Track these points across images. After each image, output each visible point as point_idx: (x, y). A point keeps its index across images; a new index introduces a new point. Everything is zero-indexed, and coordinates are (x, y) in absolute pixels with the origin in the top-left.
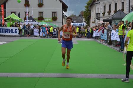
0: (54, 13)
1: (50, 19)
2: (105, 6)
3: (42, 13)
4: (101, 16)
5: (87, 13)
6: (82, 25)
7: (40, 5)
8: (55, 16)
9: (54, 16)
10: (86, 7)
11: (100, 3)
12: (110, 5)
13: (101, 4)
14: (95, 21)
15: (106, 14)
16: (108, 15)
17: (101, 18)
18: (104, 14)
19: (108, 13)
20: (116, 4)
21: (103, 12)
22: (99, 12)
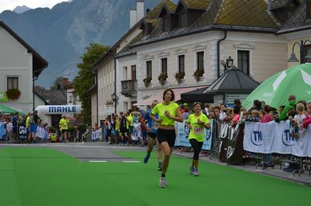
0: (12, 79)
1: (2, 96)
2: (149, 63)
4: (139, 86)
5: (83, 81)
6: (71, 109)
8: (15, 87)
9: (13, 86)
10: (79, 66)
11: (136, 53)
12: (164, 61)
13: (139, 57)
14: (115, 100)
15: (155, 81)
16: (160, 85)
17: (139, 93)
18: (148, 81)
19: (159, 79)
20: (181, 58)
21: (145, 77)
22: (130, 78)
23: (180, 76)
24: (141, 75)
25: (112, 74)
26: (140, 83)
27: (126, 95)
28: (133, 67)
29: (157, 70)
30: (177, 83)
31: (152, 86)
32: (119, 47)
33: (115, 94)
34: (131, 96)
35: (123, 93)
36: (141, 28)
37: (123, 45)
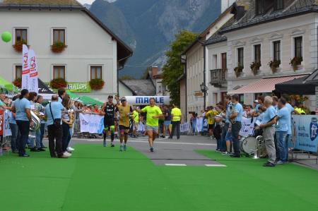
1: (85, 86)
2: (240, 50)
3: (63, 67)
5: (171, 70)
6: (158, 100)
7: (58, 48)
8: (99, 77)
9: (96, 76)
11: (226, 40)
12: (257, 48)
13: (229, 43)
14: (204, 91)
15: (247, 70)
16: (252, 74)
17: (229, 83)
18: (239, 70)
19: (252, 68)
20: (276, 44)
21: (236, 66)
22: (220, 66)
23: (275, 64)
24: (232, 63)
25: (201, 63)
26: (231, 72)
27: (216, 85)
28: (224, 55)
29: (249, 58)
30: (271, 72)
31: (244, 76)
32: (208, 33)
33: (204, 84)
34: (220, 87)
35: (212, 84)
36: (232, 13)
37: (213, 31)
